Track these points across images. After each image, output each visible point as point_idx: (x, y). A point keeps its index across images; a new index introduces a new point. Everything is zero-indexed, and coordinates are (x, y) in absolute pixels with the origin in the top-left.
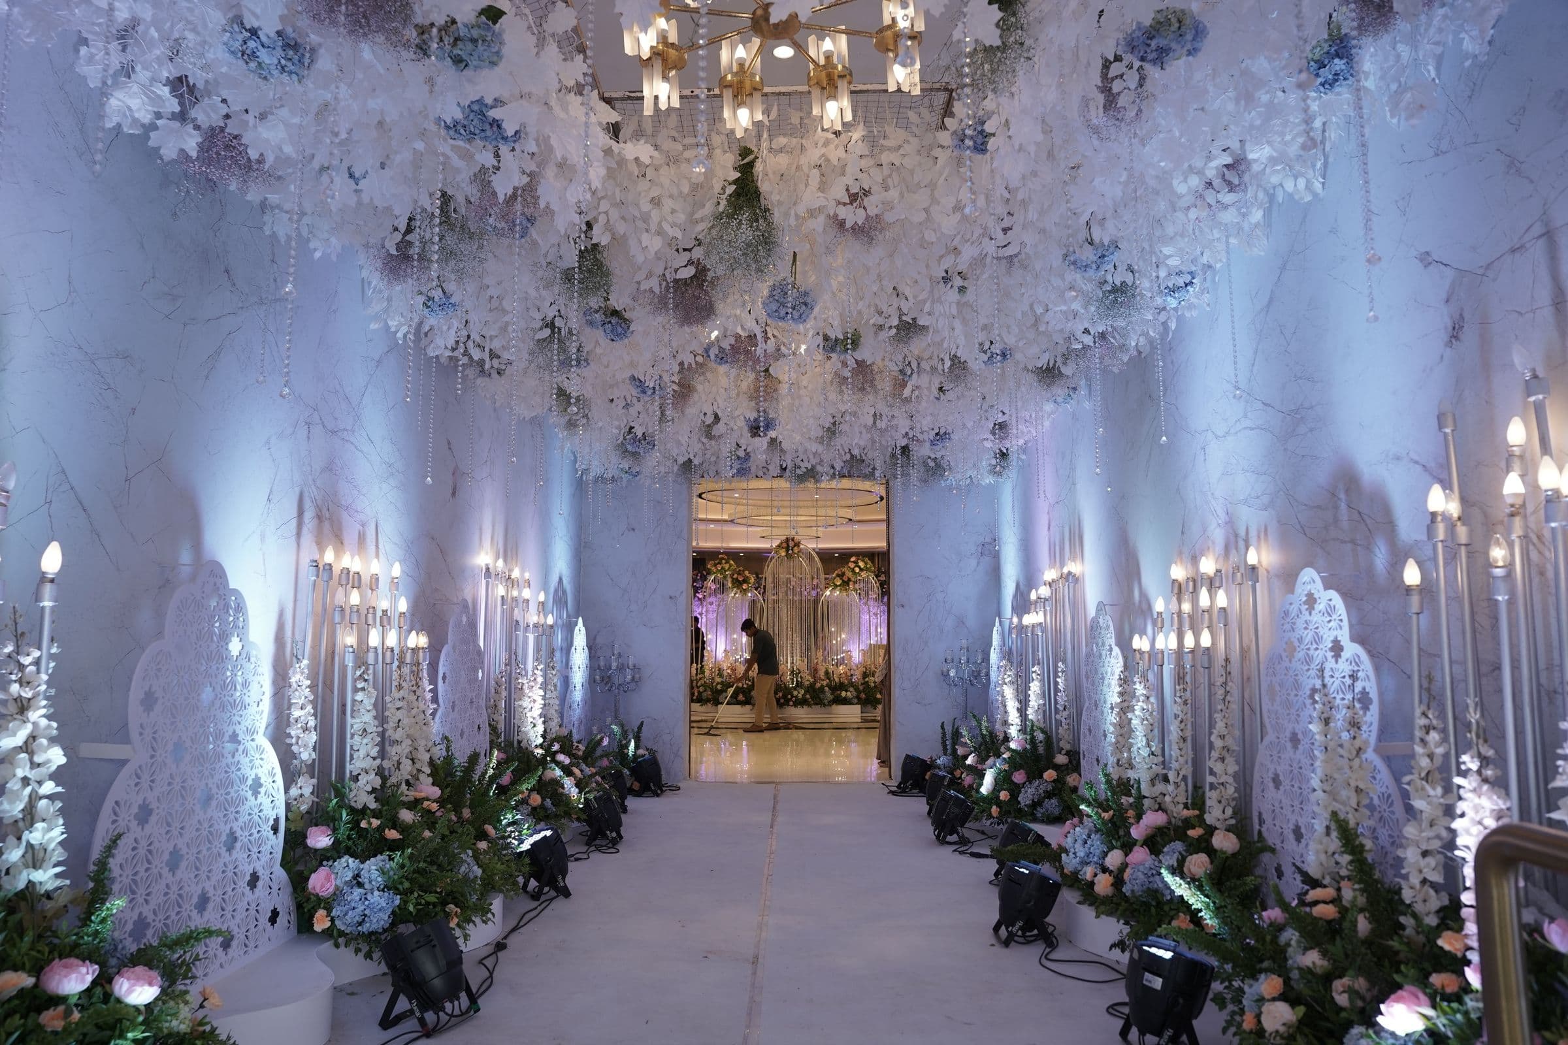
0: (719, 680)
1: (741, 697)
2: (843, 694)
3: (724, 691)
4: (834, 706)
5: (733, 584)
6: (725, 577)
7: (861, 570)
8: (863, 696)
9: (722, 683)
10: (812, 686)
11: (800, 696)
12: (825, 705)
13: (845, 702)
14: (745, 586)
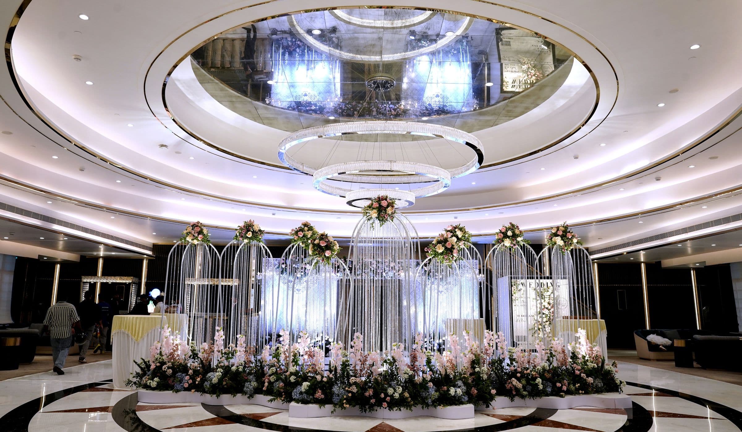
0: (292, 369)
1: (319, 394)
2: (452, 391)
3: (298, 384)
4: (440, 408)
5: (314, 251)
6: (307, 246)
7: (459, 239)
8: (475, 391)
9: (296, 374)
10: (411, 379)
11: (397, 395)
12: (428, 405)
13: (456, 401)
14: (328, 253)
